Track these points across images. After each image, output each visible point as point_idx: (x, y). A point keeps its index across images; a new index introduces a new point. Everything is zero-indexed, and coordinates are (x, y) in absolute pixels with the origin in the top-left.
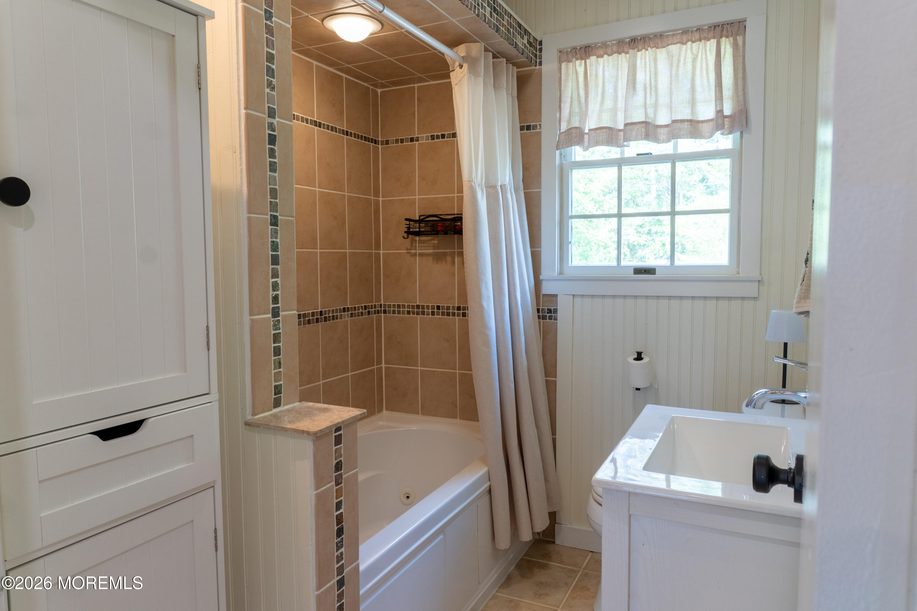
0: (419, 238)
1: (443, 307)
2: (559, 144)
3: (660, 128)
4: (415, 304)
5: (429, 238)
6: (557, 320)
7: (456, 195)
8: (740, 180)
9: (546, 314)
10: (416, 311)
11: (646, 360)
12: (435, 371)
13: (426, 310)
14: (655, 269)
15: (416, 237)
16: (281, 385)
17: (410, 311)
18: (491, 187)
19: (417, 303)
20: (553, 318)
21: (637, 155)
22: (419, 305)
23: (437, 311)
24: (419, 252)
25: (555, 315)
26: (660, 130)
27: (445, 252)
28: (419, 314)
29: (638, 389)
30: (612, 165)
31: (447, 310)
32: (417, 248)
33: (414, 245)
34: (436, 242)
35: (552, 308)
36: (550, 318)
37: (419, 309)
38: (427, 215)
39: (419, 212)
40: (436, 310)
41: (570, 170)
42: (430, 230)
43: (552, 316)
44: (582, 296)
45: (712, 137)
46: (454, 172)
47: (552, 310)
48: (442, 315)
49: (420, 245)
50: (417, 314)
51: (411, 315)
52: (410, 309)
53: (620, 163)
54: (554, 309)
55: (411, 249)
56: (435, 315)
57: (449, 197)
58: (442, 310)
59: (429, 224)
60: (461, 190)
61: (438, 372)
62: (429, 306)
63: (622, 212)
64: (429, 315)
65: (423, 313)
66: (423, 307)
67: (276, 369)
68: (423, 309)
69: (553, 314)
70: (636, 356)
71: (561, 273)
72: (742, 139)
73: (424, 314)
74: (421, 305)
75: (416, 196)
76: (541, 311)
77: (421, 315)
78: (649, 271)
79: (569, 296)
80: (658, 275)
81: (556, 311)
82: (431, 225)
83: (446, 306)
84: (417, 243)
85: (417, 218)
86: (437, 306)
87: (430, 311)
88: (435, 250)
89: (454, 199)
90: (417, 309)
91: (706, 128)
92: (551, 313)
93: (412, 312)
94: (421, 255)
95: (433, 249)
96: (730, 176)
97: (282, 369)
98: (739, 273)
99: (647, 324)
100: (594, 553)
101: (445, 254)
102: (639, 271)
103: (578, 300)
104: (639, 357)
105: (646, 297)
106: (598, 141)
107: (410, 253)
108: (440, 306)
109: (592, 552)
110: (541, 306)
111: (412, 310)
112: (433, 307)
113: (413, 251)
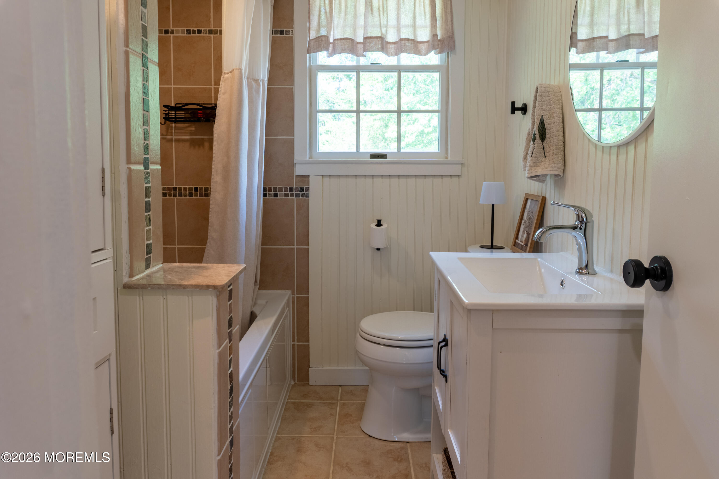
0: (175, 125)
1: (201, 189)
2: (310, 48)
3: (389, 44)
4: (172, 187)
5: (186, 125)
6: (309, 197)
7: (213, 87)
8: (447, 89)
9: (299, 192)
10: (173, 193)
11: (385, 226)
12: (193, 248)
13: (183, 192)
14: (387, 154)
15: (172, 124)
16: (151, 243)
17: (166, 193)
18: (254, 80)
19: (173, 186)
20: (305, 196)
21: (371, 64)
22: (175, 187)
23: (195, 193)
24: (175, 138)
25: (307, 193)
26: (389, 45)
27: (203, 139)
28: (176, 196)
29: (378, 249)
30: (352, 71)
31: (205, 191)
32: (173, 134)
33: (170, 131)
34: (193, 129)
35: (304, 187)
36: (303, 196)
37: (176, 191)
38: (183, 104)
39: (174, 100)
40: (193, 192)
41: (317, 72)
42: (190, 116)
43: (304, 194)
44: (330, 176)
45: (427, 54)
46: (211, 65)
47: (304, 189)
48: (200, 196)
49: (176, 131)
50: (173, 196)
51: (168, 197)
52: (166, 191)
53: (358, 69)
54: (306, 188)
55: (167, 135)
56: (192, 196)
57: (206, 88)
58: (200, 191)
59: (189, 111)
60: (217, 83)
61: (196, 248)
62: (187, 188)
63: (360, 109)
64: (187, 196)
65: (180, 195)
66: (180, 189)
67: (148, 227)
68: (180, 191)
69: (305, 192)
70: (377, 223)
71: (311, 158)
72: (449, 58)
73: (182, 196)
74: (178, 187)
75: (171, 85)
76: (295, 190)
77: (179, 196)
78: (382, 156)
79: (318, 176)
80: (389, 158)
81: (308, 189)
82: (191, 112)
83: (204, 188)
84: (173, 129)
85: (173, 105)
86: (194, 187)
87: (188, 192)
88: (192, 136)
89: (211, 90)
90: (173, 191)
91: (423, 47)
92: (304, 192)
93: (168, 194)
94: (177, 141)
95: (190, 136)
96: (439, 85)
97: (151, 226)
98: (447, 158)
99: (382, 198)
100: (342, 386)
101: (203, 140)
102: (374, 156)
103: (326, 180)
104: (379, 224)
105: (381, 177)
106: (343, 49)
107: (166, 138)
108: (198, 188)
109: (341, 386)
110: (295, 185)
111: (168, 192)
112: (191, 189)
113: (169, 137)
